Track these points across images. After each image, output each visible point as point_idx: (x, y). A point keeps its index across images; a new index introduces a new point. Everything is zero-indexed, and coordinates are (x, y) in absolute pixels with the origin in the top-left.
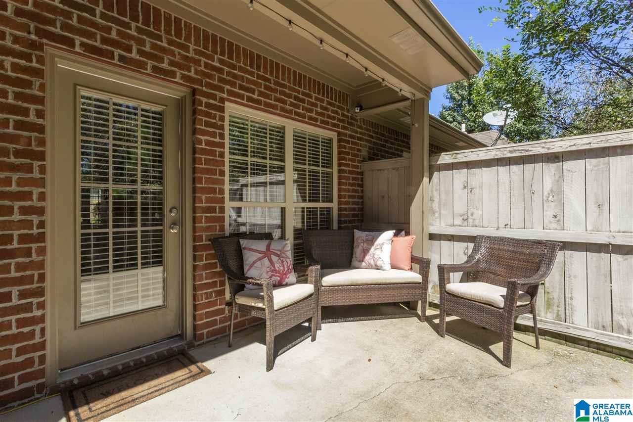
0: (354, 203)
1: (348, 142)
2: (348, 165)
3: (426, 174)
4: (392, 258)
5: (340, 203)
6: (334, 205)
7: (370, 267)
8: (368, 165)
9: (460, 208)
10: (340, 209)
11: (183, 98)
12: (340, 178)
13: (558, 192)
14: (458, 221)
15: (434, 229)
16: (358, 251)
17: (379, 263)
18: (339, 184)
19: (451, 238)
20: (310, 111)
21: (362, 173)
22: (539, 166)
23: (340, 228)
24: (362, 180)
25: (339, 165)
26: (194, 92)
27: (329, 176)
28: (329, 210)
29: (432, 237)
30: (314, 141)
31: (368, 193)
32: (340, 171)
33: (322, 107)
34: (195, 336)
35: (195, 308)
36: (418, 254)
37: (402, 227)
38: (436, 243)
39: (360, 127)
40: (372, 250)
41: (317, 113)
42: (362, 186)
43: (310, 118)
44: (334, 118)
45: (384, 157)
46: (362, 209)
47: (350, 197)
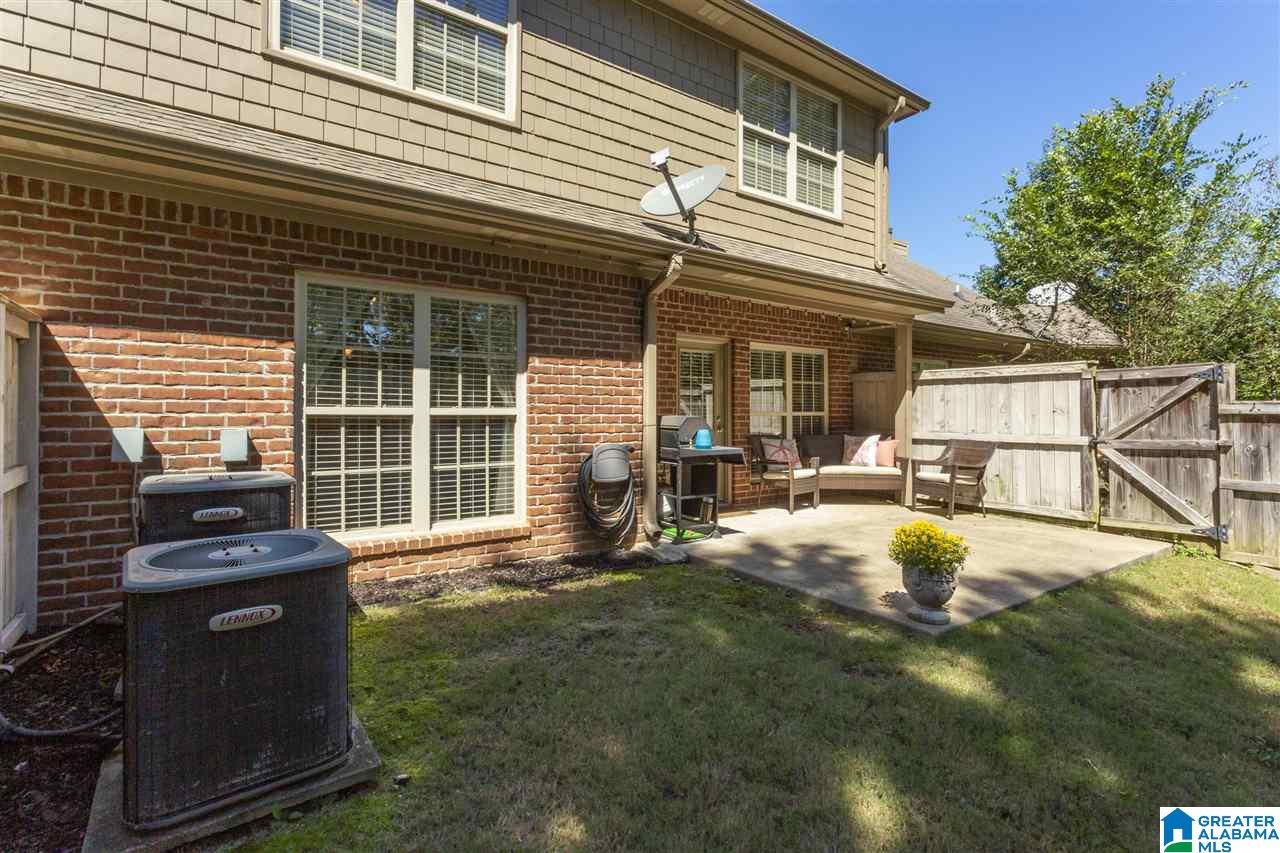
0: (844, 412)
1: (838, 357)
2: (837, 378)
3: (909, 386)
4: (878, 457)
5: (830, 411)
6: (825, 414)
7: (858, 464)
8: (857, 377)
9: (938, 417)
10: (830, 418)
11: (725, 345)
12: (830, 390)
13: (1007, 407)
14: (938, 428)
15: (917, 436)
16: (848, 452)
17: (866, 461)
18: (830, 395)
19: (932, 442)
20: (806, 336)
21: (851, 384)
22: (996, 385)
23: (831, 434)
24: (852, 390)
25: (830, 378)
26: (733, 341)
27: (820, 389)
28: (820, 418)
29: (915, 442)
30: (808, 358)
31: (857, 402)
32: (830, 384)
33: (816, 331)
34: (733, 502)
35: (734, 482)
36: (900, 455)
37: (887, 432)
38: (919, 447)
39: (850, 341)
40: (859, 451)
41: (811, 337)
42: (851, 395)
43: (806, 342)
44: (824, 338)
45: (871, 370)
46: (851, 418)
47: (840, 406)
